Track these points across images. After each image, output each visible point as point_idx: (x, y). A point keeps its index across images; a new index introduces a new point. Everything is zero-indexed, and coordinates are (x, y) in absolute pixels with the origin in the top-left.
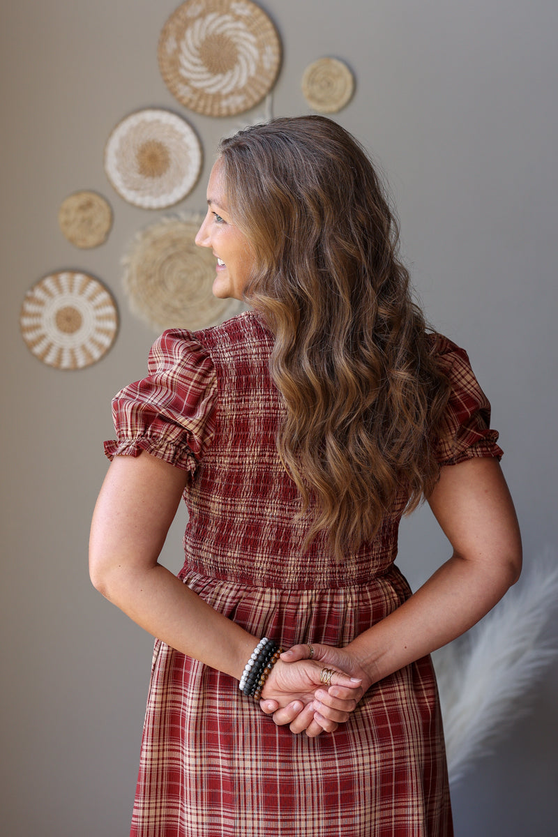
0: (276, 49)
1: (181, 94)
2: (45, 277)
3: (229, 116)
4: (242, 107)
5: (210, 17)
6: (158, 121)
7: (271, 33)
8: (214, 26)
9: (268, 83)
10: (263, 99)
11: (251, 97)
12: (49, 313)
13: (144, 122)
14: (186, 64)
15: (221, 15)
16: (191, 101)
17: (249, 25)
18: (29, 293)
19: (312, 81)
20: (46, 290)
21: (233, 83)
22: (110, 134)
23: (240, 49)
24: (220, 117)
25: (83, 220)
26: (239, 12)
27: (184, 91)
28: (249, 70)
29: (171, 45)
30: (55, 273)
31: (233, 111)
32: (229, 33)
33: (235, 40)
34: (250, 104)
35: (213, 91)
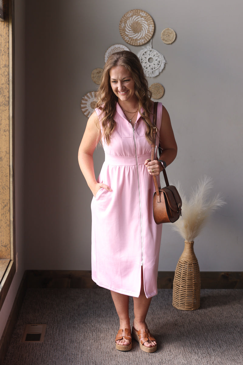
0: (153, 25)
1: (126, 39)
2: (88, 93)
3: (140, 46)
4: (143, 43)
5: (134, 17)
6: (119, 47)
7: (152, 20)
8: (135, 19)
9: (151, 36)
10: (150, 40)
11: (146, 40)
12: (89, 103)
13: (115, 48)
14: (127, 30)
15: (137, 16)
16: (129, 41)
17: (145, 19)
18: (83, 97)
19: (164, 35)
20: (88, 97)
21: (141, 36)
22: (106, 52)
23: (142, 25)
24: (137, 46)
25: (98, 76)
26: (142, 15)
27: (127, 38)
28: (145, 31)
29: (123, 25)
30: (90, 92)
31: (141, 44)
32: (140, 21)
33: (141, 23)
34: (146, 42)
35: (135, 38)
